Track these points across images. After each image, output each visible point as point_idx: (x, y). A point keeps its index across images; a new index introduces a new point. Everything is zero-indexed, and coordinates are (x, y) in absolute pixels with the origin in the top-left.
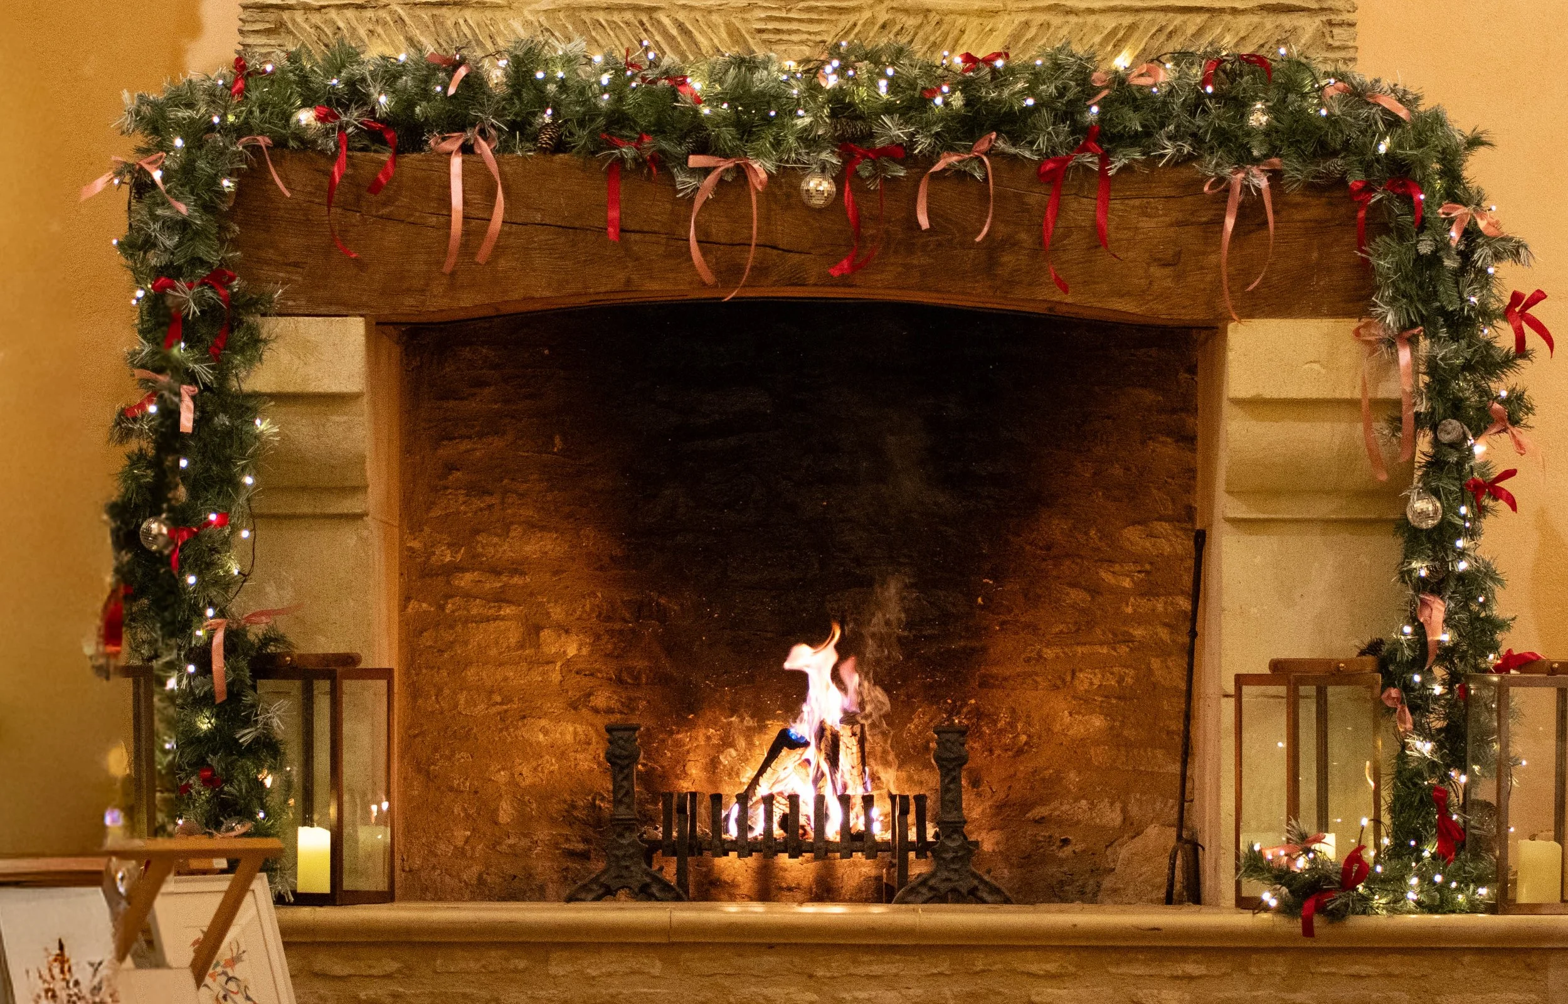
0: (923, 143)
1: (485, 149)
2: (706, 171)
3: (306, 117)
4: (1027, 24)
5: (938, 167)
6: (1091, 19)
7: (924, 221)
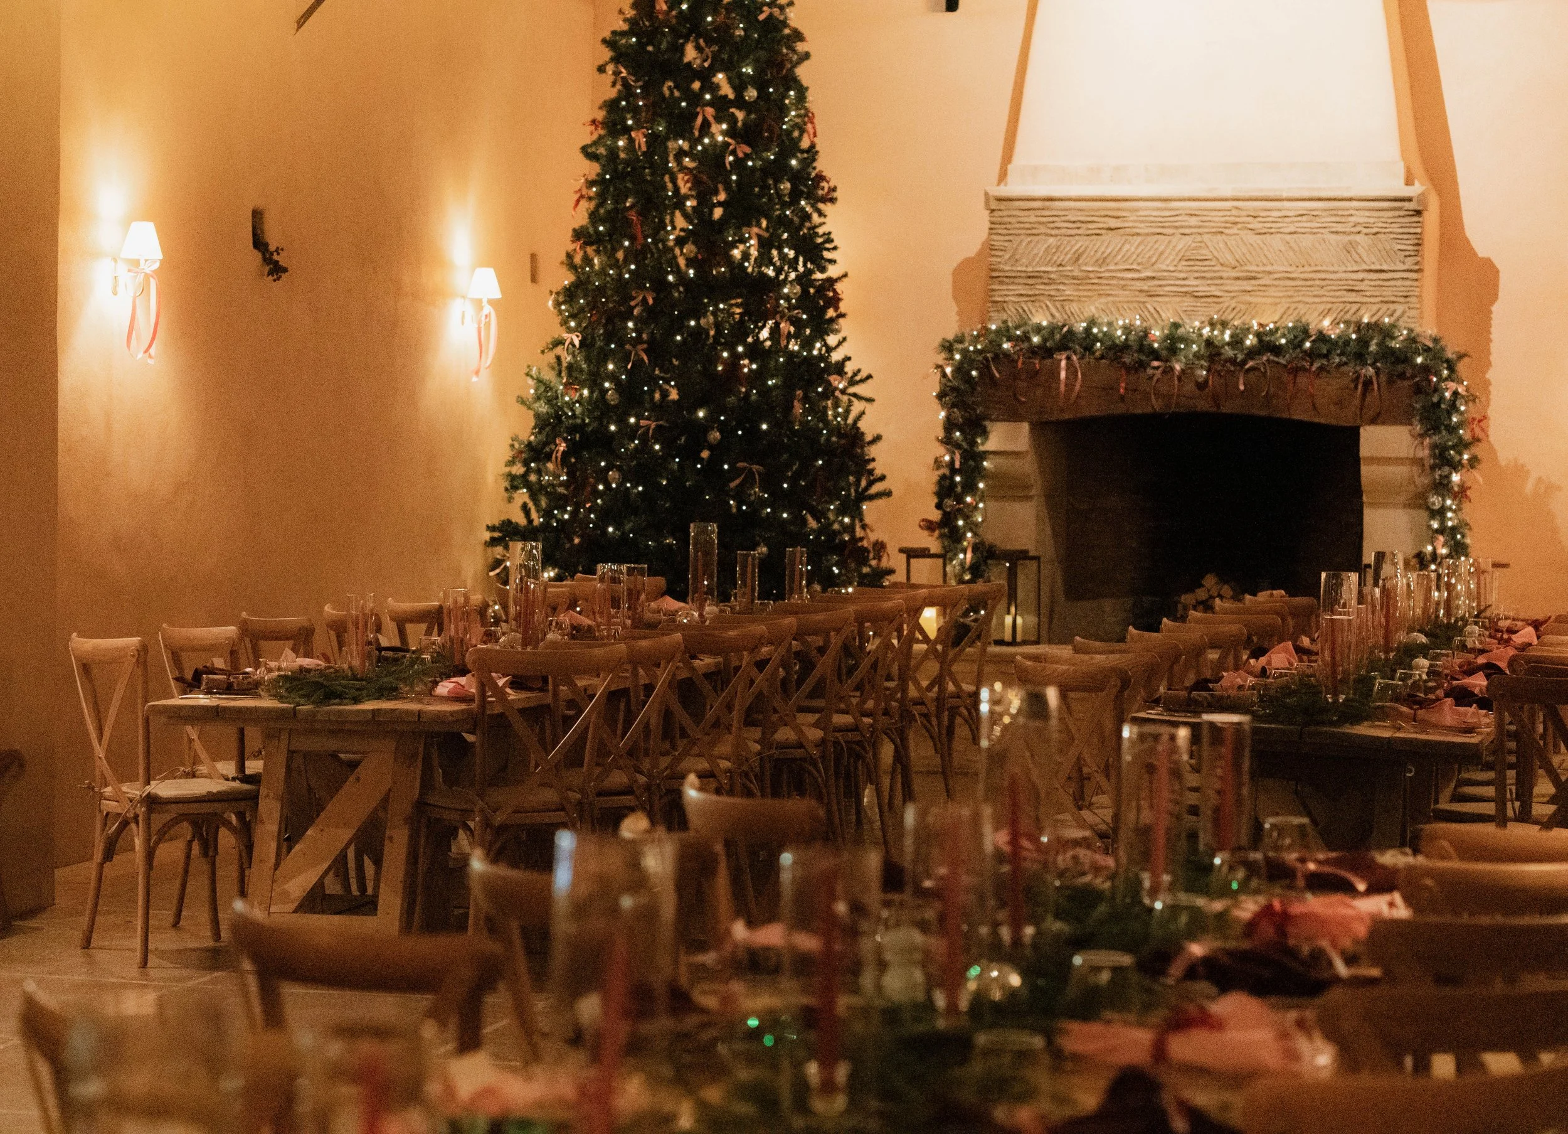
0: (1240, 357)
1: (1074, 358)
2: (1157, 368)
3: (1006, 346)
4: (1289, 308)
5: (1247, 367)
6: (1314, 306)
7: (1242, 388)
